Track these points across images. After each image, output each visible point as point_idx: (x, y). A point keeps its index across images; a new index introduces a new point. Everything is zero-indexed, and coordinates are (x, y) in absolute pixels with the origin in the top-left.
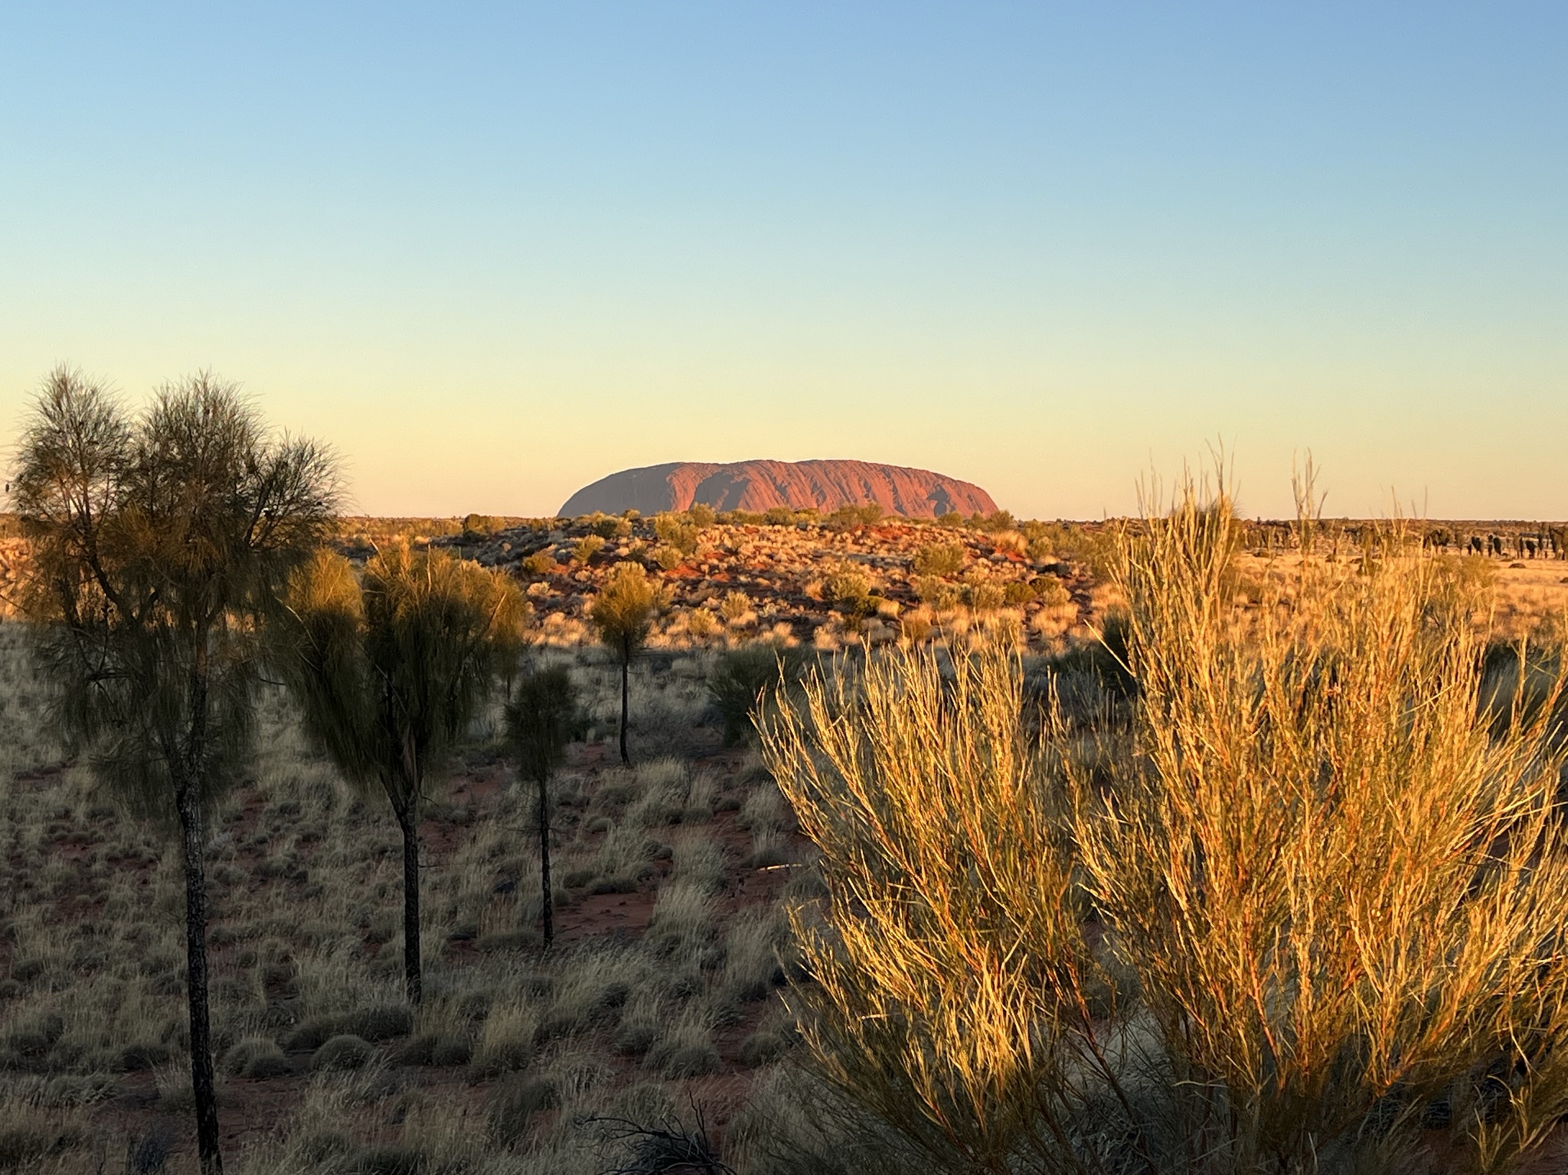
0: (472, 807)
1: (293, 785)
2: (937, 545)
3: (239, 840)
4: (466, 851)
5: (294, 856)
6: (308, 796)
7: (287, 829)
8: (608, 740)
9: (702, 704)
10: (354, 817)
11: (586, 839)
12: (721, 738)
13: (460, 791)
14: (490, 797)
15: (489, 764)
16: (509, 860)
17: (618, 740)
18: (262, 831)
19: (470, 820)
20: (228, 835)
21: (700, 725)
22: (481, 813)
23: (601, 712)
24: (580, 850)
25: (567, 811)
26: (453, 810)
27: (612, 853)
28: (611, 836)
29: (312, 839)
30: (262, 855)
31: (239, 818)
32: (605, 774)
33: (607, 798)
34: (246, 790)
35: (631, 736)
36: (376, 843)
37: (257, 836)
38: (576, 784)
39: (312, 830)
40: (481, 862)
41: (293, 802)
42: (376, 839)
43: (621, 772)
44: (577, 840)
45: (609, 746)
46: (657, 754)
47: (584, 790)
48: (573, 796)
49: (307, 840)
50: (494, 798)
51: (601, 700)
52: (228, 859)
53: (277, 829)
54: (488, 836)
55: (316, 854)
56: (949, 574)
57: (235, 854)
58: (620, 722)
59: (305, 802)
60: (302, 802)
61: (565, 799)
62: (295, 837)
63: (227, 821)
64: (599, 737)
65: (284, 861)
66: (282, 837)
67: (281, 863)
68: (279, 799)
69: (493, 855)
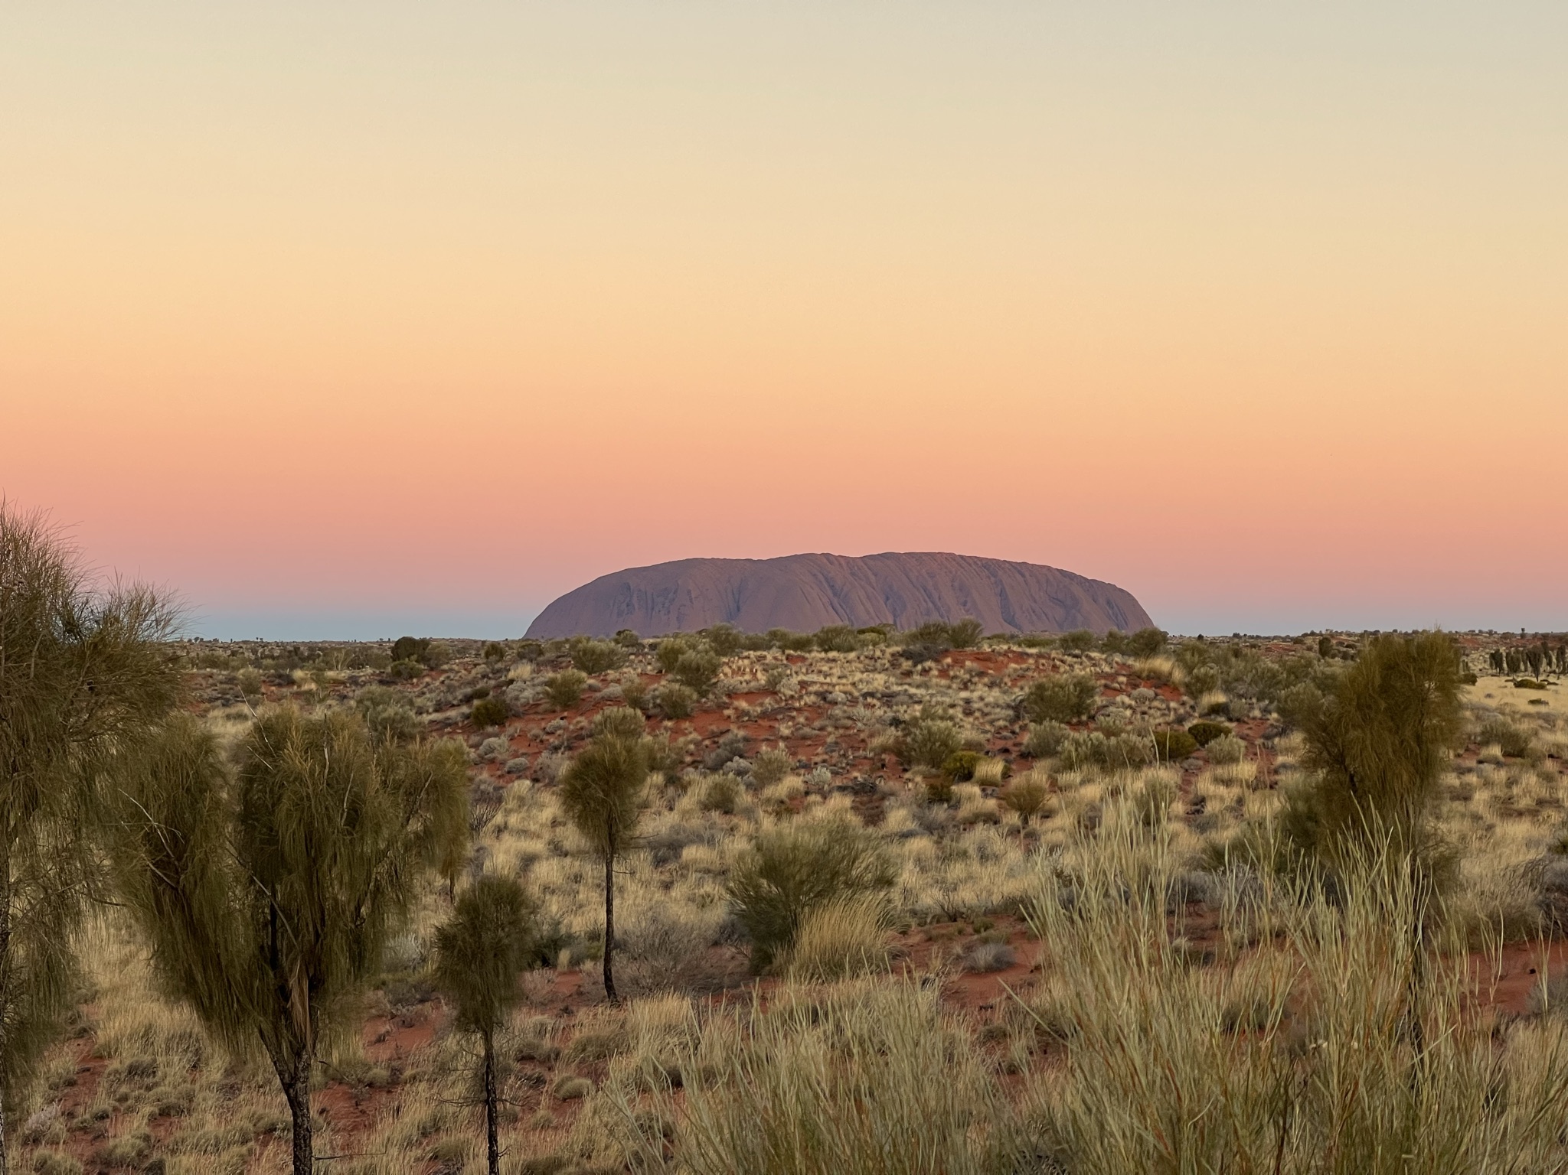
0: (395, 1064)
1: (147, 1034)
2: (1057, 676)
3: (71, 1115)
4: (388, 1129)
5: (146, 1138)
6: (168, 1049)
7: (138, 1099)
8: (588, 965)
9: (718, 914)
10: (232, 1080)
11: (554, 1110)
12: (746, 962)
13: (381, 1039)
14: (421, 1051)
15: (422, 1001)
16: (444, 1140)
17: (601, 968)
18: (103, 1102)
19: (394, 1082)
20: (55, 1108)
21: (716, 944)
22: (408, 1072)
23: (577, 925)
24: (545, 1126)
25: (529, 1069)
26: (370, 1069)
27: (590, 1130)
28: (588, 1106)
29: (173, 1113)
30: (100, 1136)
31: (71, 1083)
32: (582, 1015)
33: (584, 1050)
34: (81, 1042)
35: (619, 960)
36: (260, 1118)
37: (95, 1109)
38: (541, 1030)
39: (173, 1100)
40: (409, 1144)
41: (147, 1059)
42: (260, 1111)
43: (604, 1012)
44: (541, 1112)
45: (589, 974)
46: (654, 986)
47: (553, 1038)
48: (537, 1047)
49: (165, 1113)
50: (428, 1051)
51: (581, 906)
52: (54, 1142)
53: (124, 1098)
54: (417, 1108)
55: (178, 1134)
56: (1075, 720)
57: (64, 1136)
58: (603, 939)
59: (164, 1058)
60: (159, 1059)
61: (526, 1052)
62: (147, 1109)
63: (54, 1087)
64: (575, 962)
65: (133, 1146)
66: (131, 1110)
67: (128, 1149)
68: (129, 1055)
69: (424, 1135)
